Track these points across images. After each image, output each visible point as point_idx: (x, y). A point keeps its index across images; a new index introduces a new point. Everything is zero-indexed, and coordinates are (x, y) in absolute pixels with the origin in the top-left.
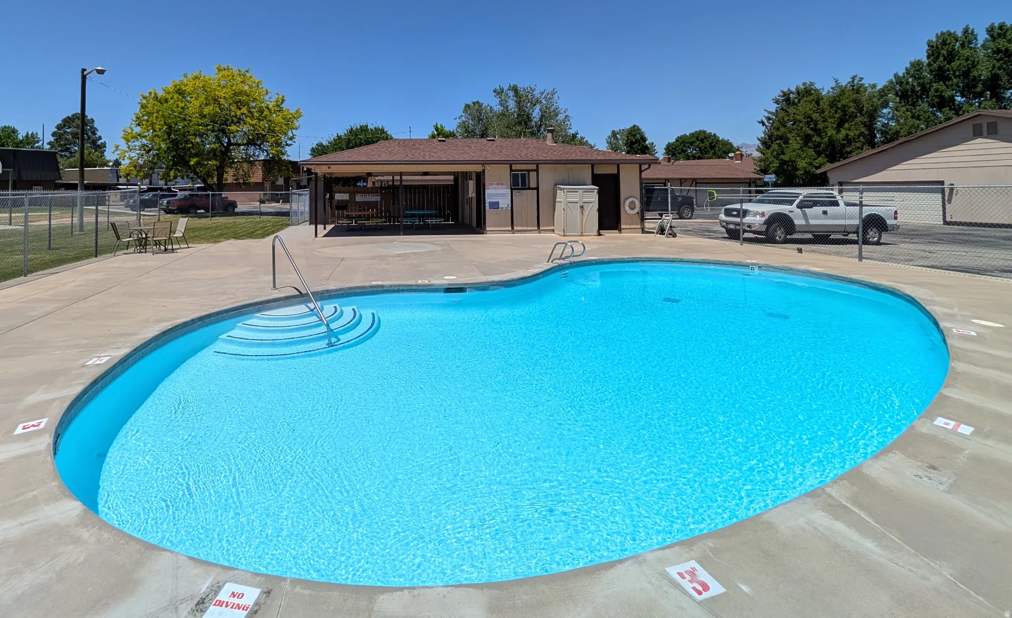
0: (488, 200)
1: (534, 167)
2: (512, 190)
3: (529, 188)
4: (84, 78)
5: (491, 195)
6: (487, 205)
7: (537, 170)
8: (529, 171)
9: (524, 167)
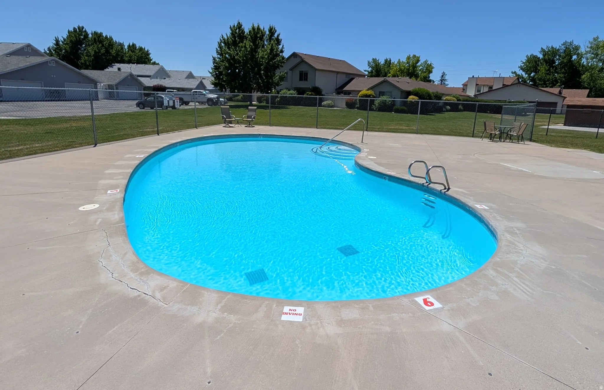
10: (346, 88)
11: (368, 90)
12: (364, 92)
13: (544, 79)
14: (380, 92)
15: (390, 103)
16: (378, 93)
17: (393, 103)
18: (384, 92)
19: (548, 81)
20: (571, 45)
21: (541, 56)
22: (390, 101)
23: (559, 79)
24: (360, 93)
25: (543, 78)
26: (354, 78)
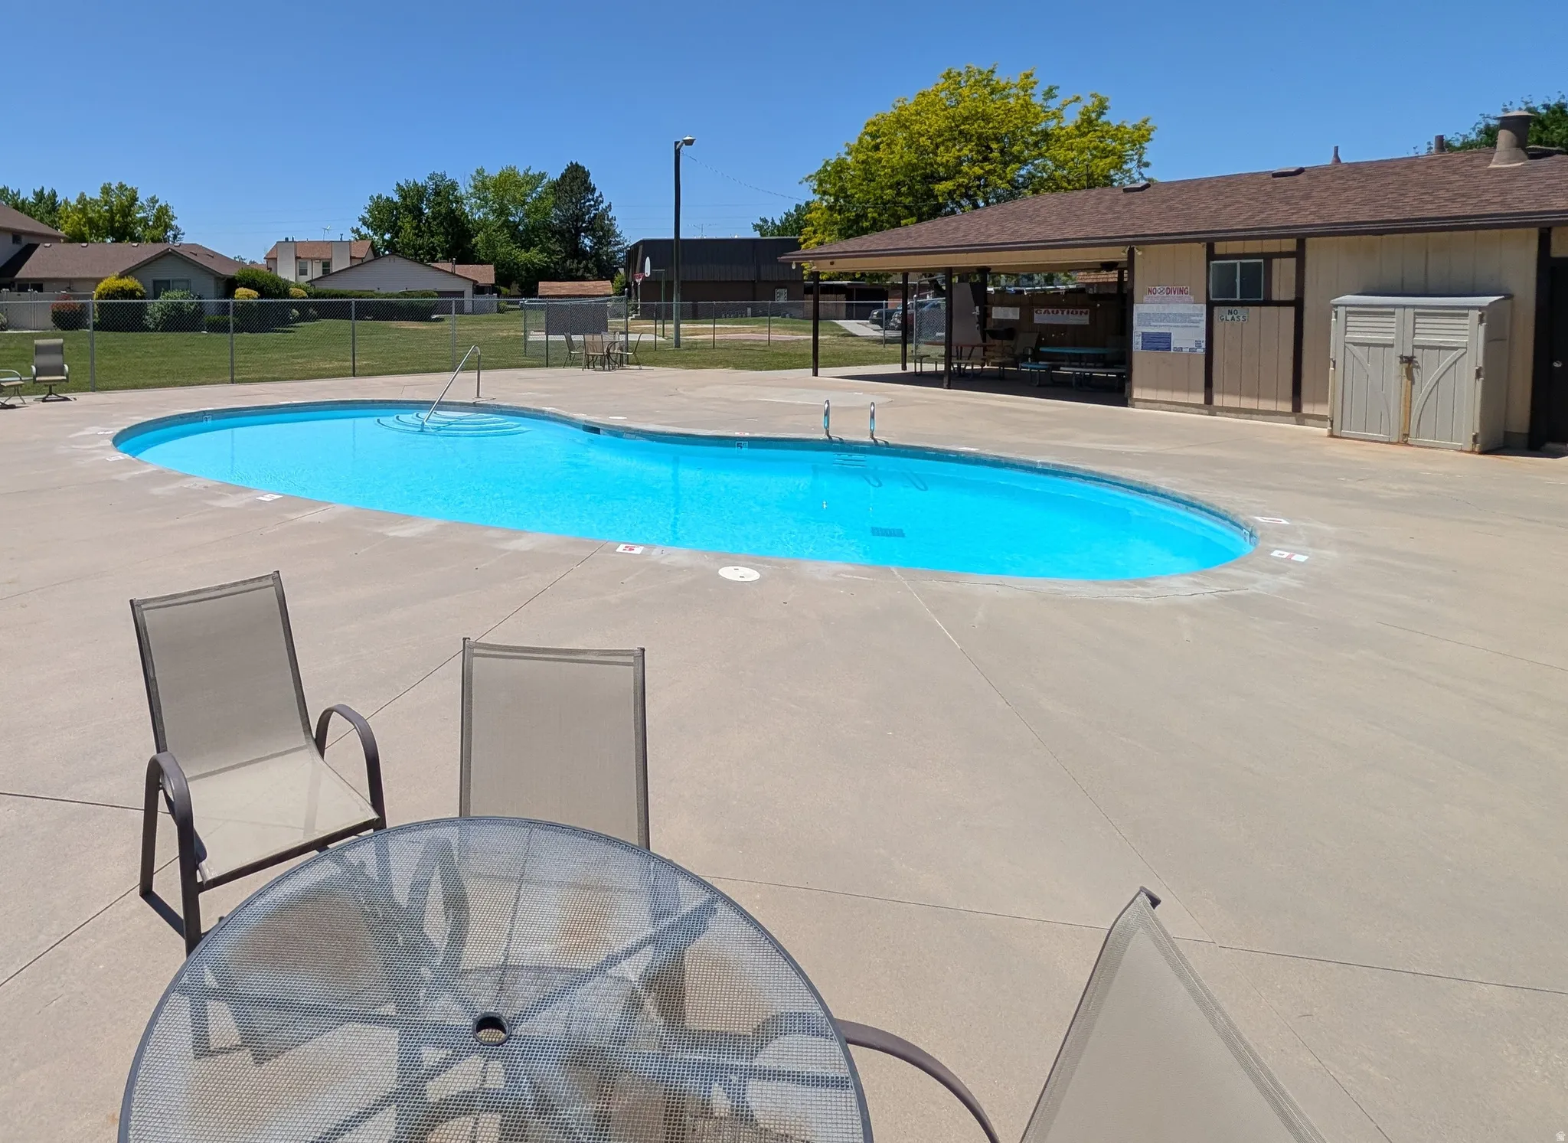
0: (1139, 330)
1: (1290, 245)
2: (1210, 306)
3: (1268, 303)
4: (677, 152)
5: (1148, 319)
6: (1137, 341)
7: (1299, 255)
8: (1269, 257)
9: (1252, 247)
10: (24, 273)
11: (122, 276)
12: (111, 282)
13: (413, 245)
14: (155, 282)
15: (192, 307)
16: (151, 285)
17: (200, 311)
18: (168, 282)
19: (420, 249)
20: (444, 180)
21: (396, 198)
22: (192, 304)
23: (439, 246)
24: (102, 285)
25: (412, 243)
26: (36, 246)
